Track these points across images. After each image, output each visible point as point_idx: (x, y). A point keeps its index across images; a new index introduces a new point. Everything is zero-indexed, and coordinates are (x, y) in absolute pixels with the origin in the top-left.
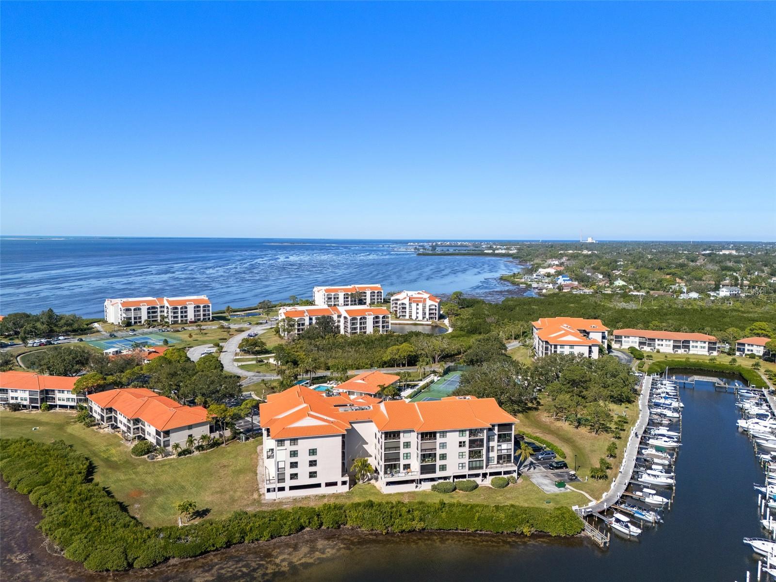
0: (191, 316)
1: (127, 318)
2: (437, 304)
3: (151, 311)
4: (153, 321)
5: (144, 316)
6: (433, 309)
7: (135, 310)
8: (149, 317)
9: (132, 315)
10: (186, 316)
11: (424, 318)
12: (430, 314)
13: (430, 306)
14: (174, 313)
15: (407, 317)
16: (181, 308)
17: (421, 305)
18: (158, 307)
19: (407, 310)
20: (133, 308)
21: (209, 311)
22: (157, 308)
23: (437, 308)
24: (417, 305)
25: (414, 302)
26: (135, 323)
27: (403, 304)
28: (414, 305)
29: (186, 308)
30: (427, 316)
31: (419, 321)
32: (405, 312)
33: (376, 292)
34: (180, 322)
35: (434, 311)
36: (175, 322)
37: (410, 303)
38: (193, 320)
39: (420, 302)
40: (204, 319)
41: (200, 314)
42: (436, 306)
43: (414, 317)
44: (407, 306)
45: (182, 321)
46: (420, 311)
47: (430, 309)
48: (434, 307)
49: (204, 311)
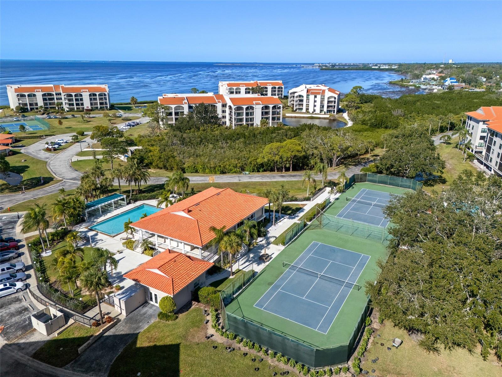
0: (87, 104)
1: (23, 104)
2: (336, 96)
3: (47, 97)
4: (51, 108)
5: (41, 103)
6: (331, 102)
7: (29, 96)
8: (45, 104)
9: (27, 100)
10: (82, 104)
11: (321, 111)
12: (328, 107)
13: (328, 98)
14: (69, 100)
15: (304, 110)
16: (76, 96)
17: (319, 97)
18: (54, 93)
19: (305, 103)
20: (26, 94)
21: (106, 99)
22: (53, 95)
23: (336, 100)
24: (315, 97)
25: (312, 93)
26: (32, 109)
27: (300, 96)
28: (312, 97)
29: (81, 95)
30: (325, 109)
31: (316, 114)
32: (302, 105)
33: (277, 87)
34: (76, 109)
35: (333, 104)
36: (71, 110)
37: (308, 95)
38: (90, 108)
39: (319, 93)
40: (101, 108)
41: (97, 103)
42: (335, 98)
43: (311, 110)
44: (305, 99)
45: (77, 108)
46: (318, 104)
47: (329, 102)
48: (333, 99)
49: (100, 99)
